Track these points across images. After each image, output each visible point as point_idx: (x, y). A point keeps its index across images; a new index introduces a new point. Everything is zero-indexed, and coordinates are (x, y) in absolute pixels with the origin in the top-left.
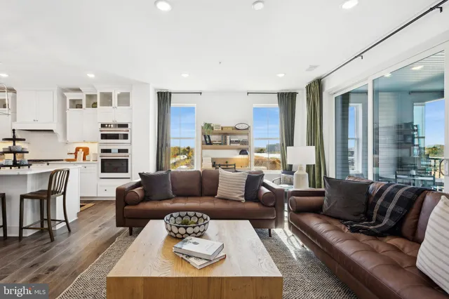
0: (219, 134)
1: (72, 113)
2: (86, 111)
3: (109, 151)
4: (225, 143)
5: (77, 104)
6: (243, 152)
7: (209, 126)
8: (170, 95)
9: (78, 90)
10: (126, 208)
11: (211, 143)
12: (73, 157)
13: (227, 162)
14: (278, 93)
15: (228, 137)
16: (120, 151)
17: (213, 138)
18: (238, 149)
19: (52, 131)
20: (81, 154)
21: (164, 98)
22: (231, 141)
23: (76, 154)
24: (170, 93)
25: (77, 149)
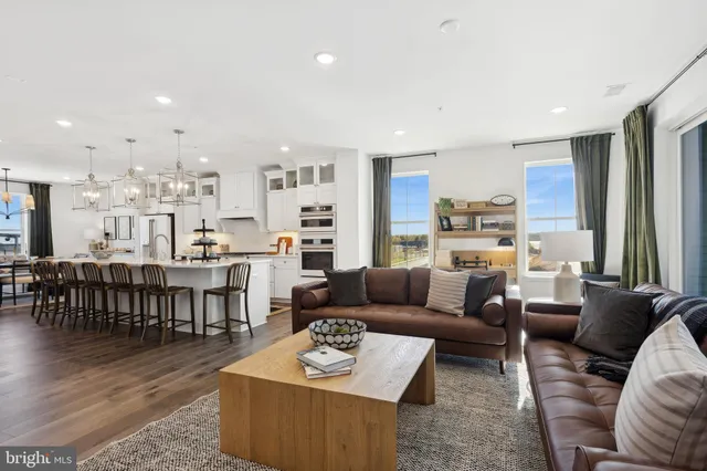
0: (466, 214)
1: (274, 195)
2: (287, 192)
3: (311, 242)
4: (474, 228)
5: (277, 185)
6: (505, 241)
7: (447, 203)
8: (390, 162)
9: (278, 167)
10: (303, 311)
11: (450, 228)
12: (274, 249)
13: (477, 258)
14: (572, 139)
15: (478, 219)
16: (324, 241)
17: (455, 220)
18: (498, 236)
19: (252, 218)
20: (283, 245)
21: (381, 166)
22: (483, 225)
23: (278, 245)
24: (390, 159)
25: (280, 240)
